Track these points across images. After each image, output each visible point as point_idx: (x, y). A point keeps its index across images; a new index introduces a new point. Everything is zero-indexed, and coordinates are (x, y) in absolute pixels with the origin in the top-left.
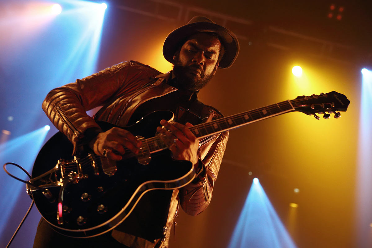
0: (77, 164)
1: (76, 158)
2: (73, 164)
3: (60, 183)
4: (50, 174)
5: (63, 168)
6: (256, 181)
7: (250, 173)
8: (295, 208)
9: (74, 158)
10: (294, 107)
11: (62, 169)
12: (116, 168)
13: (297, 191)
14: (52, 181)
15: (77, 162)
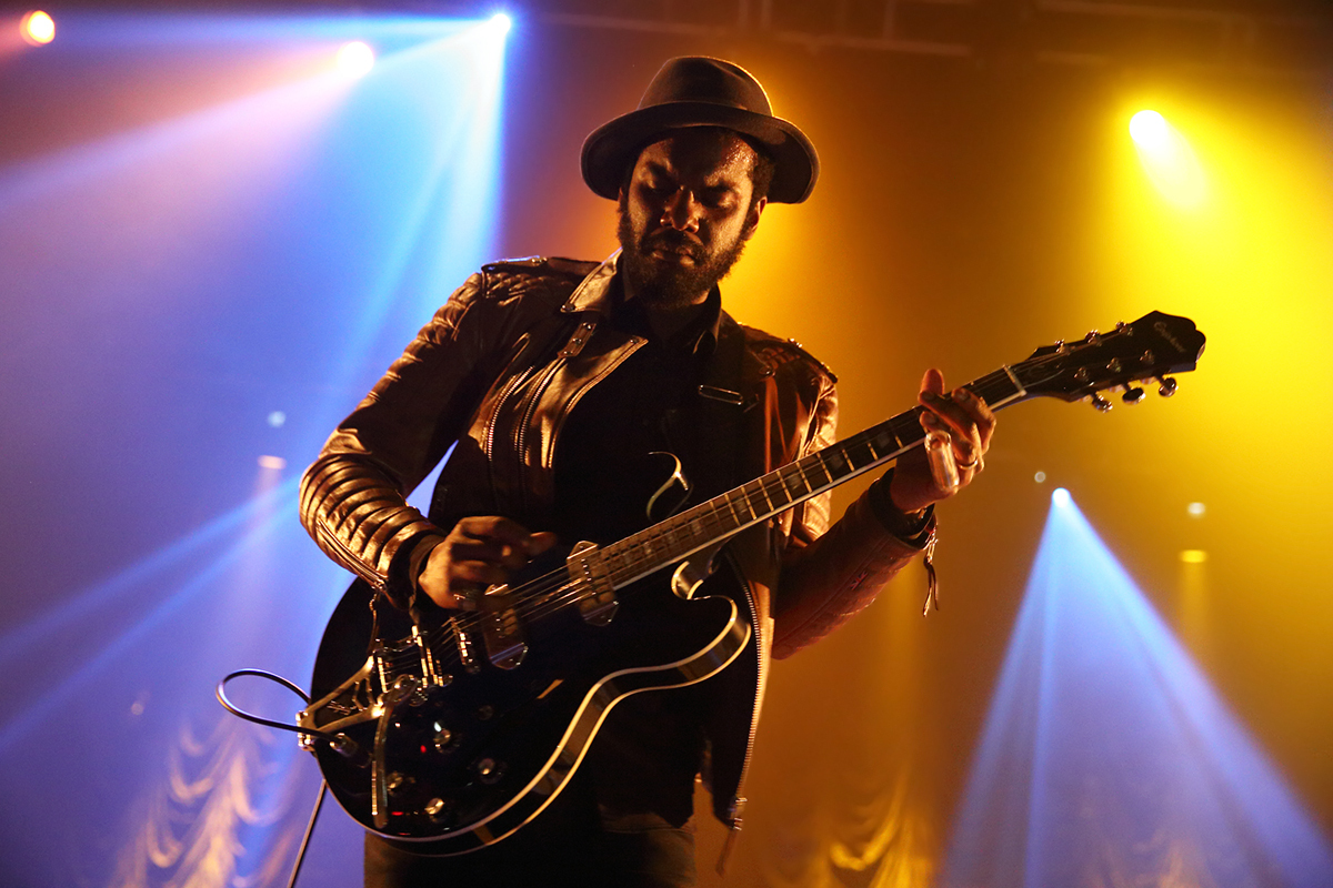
0: (422, 650)
1: (419, 630)
2: (410, 650)
3: (378, 711)
4: (355, 684)
5: (384, 666)
6: (1061, 498)
7: (1040, 477)
8: (1198, 564)
9: (411, 633)
10: (1023, 385)
11: (381, 668)
12: (523, 646)
13: (1196, 509)
14: (359, 705)
15: (419, 642)
